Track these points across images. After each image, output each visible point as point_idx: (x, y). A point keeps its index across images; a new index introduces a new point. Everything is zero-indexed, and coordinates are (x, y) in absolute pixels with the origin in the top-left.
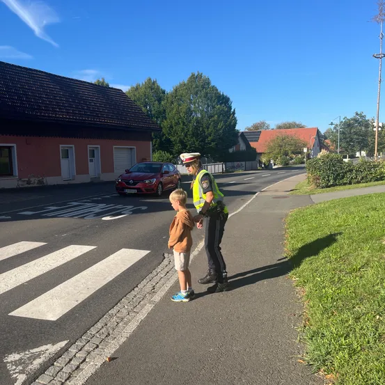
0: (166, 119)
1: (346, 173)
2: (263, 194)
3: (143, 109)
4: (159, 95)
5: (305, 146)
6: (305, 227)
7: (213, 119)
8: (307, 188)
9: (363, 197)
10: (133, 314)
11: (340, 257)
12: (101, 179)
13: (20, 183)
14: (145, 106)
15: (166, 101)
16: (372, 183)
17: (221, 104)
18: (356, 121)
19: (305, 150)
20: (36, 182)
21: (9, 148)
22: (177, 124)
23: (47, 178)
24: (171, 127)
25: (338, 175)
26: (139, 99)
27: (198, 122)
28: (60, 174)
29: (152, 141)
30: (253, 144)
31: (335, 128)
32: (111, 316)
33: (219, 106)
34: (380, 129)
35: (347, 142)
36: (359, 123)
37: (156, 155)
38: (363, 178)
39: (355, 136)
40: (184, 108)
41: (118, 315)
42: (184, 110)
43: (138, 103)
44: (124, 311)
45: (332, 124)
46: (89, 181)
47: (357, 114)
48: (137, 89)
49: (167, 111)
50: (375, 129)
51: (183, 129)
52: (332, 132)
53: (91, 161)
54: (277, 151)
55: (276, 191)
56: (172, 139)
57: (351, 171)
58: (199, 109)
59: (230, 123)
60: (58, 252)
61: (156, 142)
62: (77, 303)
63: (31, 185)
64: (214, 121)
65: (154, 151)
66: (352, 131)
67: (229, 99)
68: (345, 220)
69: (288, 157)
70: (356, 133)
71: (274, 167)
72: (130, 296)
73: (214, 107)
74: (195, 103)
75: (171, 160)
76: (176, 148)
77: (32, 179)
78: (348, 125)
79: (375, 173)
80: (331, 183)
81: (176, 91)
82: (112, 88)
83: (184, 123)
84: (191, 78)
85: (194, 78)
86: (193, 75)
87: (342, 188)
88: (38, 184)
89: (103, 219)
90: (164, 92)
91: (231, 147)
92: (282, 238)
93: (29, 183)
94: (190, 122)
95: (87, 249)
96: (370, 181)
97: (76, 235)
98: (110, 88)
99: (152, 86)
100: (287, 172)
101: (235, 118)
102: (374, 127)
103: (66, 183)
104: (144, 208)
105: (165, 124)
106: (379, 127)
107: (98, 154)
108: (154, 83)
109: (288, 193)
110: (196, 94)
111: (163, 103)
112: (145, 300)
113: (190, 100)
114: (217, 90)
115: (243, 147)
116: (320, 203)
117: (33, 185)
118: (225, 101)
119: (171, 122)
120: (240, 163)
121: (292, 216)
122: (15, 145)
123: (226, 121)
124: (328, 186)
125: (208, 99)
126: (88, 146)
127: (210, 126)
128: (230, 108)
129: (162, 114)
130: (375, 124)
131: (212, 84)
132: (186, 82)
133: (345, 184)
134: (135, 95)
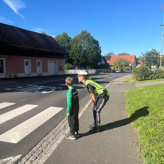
0: (71, 50)
1: (149, 74)
2: (113, 83)
3: (61, 45)
4: (68, 40)
5: (130, 63)
6: (134, 98)
7: (91, 50)
8: (132, 81)
9: (159, 85)
10: (55, 140)
11: (153, 113)
12: (42, 75)
13: (6, 76)
14: (62, 44)
15: (71, 42)
16: (161, 79)
17: (95, 44)
18: (152, 52)
19: (130, 65)
20: (14, 75)
21: (2, 60)
22: (76, 52)
23: (18, 74)
24: (73, 53)
25: (146, 75)
26: (59, 41)
27: (85, 51)
28: (24, 72)
29: (65, 59)
30: (108, 62)
31: (143, 55)
32: (44, 141)
33: (94, 45)
34: (162, 56)
35: (148, 61)
36: (154, 54)
37: (66, 65)
38: (157, 77)
39: (152, 59)
40: (79, 45)
41: (48, 140)
42: (79, 46)
43: (59, 43)
44: (51, 138)
45: (142, 54)
46: (36, 75)
47: (153, 50)
48: (59, 36)
49: (72, 46)
50: (160, 56)
51: (78, 54)
52: (142, 57)
53: (38, 67)
54: (118, 65)
55: (119, 82)
56: (73, 58)
57: (152, 74)
58: (85, 46)
59: (99, 52)
60: (20, 108)
61: (66, 59)
62: (28, 134)
63: (11, 77)
64: (91, 51)
65: (65, 63)
66: (151, 57)
67: (98, 42)
68: (152, 96)
69: (123, 68)
70: (152, 58)
71: (117, 72)
72: (54, 130)
73: (92, 45)
74: (83, 43)
75: (72, 68)
76: (75, 62)
77: (12, 74)
78: (149, 54)
79: (163, 75)
80: (143, 79)
81: (75, 37)
82: (48, 36)
83: (79, 52)
84: (82, 32)
85: (84, 32)
86: (83, 31)
87: (148, 81)
88: (14, 76)
89: (42, 92)
90: (70, 38)
91: (99, 63)
92: (124, 103)
93: (10, 76)
94: (81, 51)
95: (34, 106)
96: (160, 78)
97: (29, 100)
98: (47, 36)
99: (65, 35)
100: (122, 74)
101: (101, 50)
102: (160, 55)
103: (27, 76)
104: (61, 88)
105: (71, 52)
106: (162, 55)
107: (41, 64)
108: (66, 34)
109: (124, 83)
110: (84, 39)
111: (70, 43)
112: (61, 133)
113: (81, 42)
114: (93, 38)
115: (104, 63)
116: (139, 87)
117: (12, 77)
118: (96, 42)
119: (73, 51)
120: (102, 69)
121: (127, 93)
122: (4, 59)
123: (97, 51)
124: (141, 80)
125: (89, 41)
126: (37, 60)
127: (90, 53)
128: (99, 46)
129: (69, 48)
130: (161, 54)
131: (91, 35)
132: (80, 34)
133: (149, 79)
134: (58, 39)
